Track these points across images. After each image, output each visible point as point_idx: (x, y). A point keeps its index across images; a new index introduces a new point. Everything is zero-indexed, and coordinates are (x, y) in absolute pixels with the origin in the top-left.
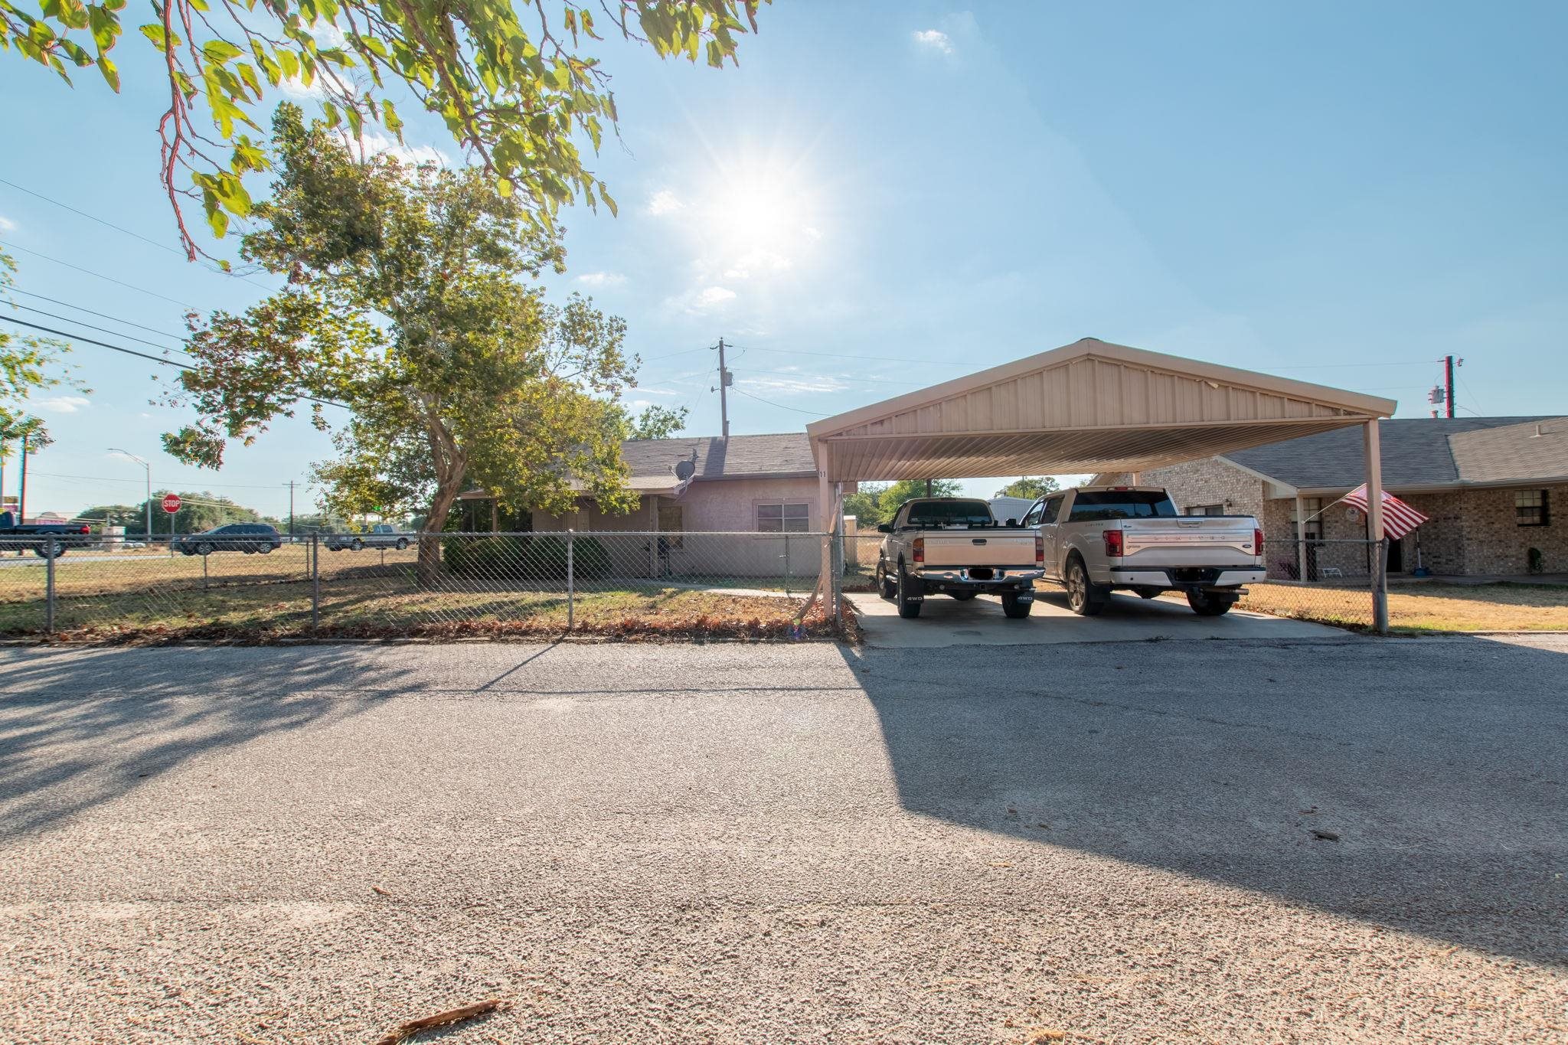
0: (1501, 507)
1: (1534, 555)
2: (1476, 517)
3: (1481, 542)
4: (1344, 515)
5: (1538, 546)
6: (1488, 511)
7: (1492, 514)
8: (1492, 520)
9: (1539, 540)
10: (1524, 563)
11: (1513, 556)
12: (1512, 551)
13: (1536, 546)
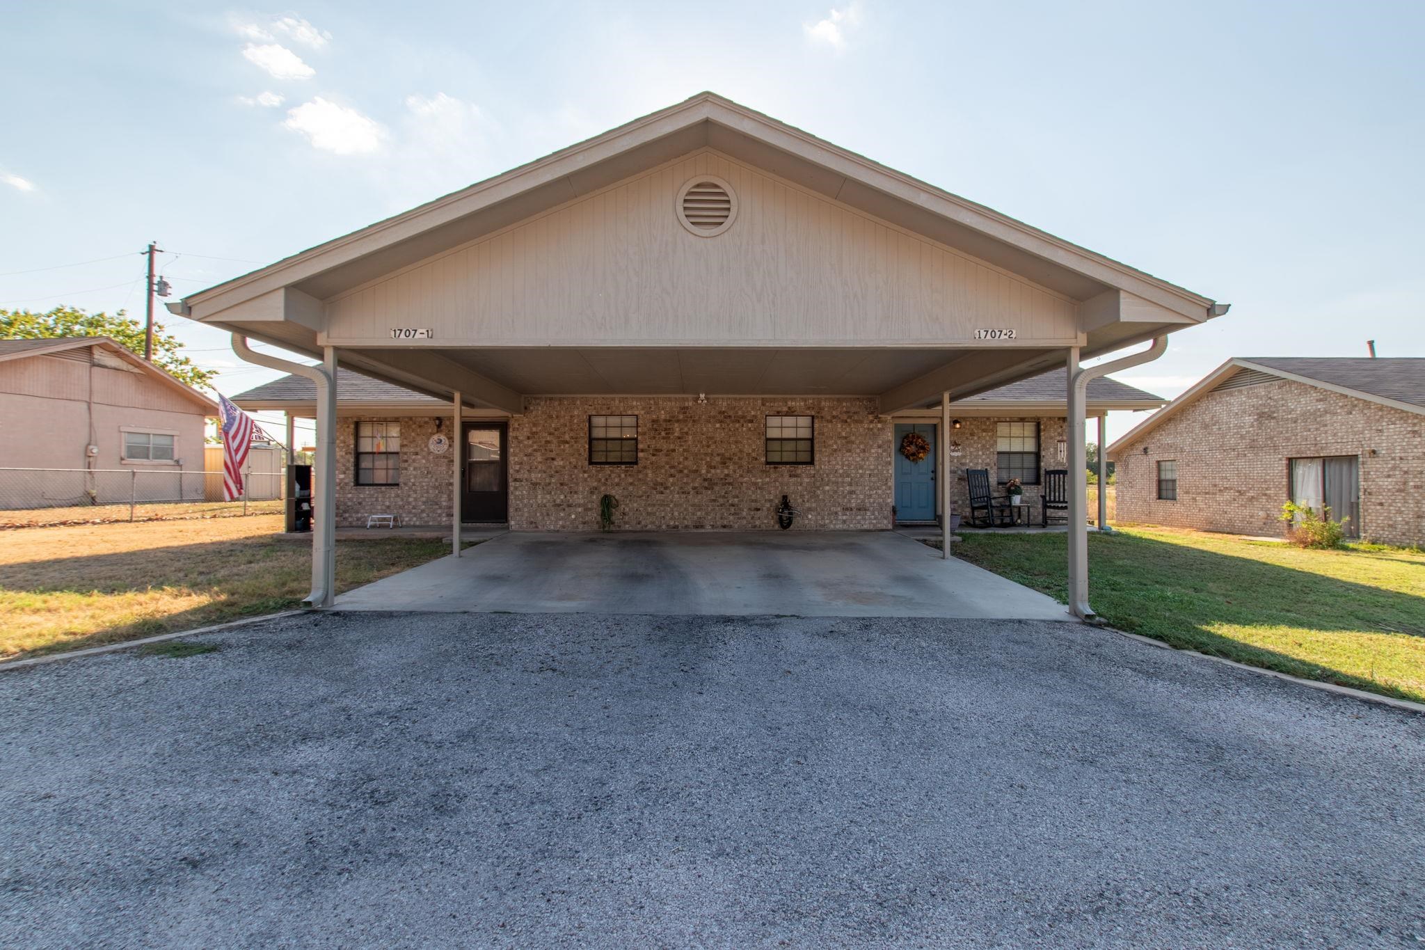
0: (567, 437)
1: (607, 503)
2: (530, 450)
3: (535, 484)
4: (427, 446)
5: (616, 493)
6: (548, 442)
7: (553, 446)
8: (552, 455)
9: (618, 484)
10: (594, 516)
11: (579, 505)
12: (579, 499)
13: (613, 492)
